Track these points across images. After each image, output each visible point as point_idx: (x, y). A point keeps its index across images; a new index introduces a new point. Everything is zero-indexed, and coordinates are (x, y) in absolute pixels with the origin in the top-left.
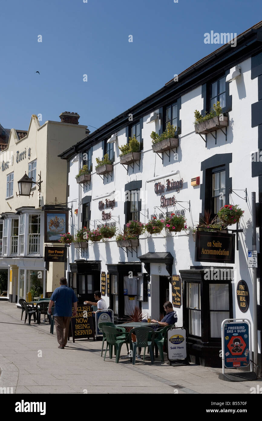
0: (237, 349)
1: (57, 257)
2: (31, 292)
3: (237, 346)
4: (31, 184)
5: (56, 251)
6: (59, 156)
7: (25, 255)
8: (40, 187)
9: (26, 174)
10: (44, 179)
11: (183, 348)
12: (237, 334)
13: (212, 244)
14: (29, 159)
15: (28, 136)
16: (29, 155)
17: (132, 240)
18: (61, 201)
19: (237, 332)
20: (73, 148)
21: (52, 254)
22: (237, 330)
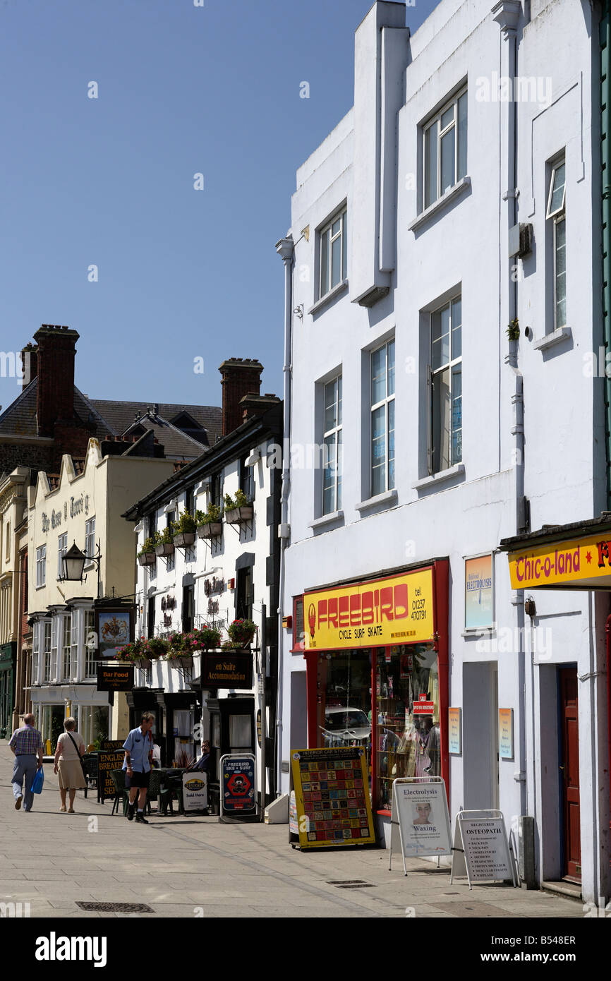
0: (239, 789)
1: (118, 683)
2: (95, 744)
3: (239, 785)
4: (83, 561)
5: (115, 674)
6: (122, 516)
7: (79, 680)
8: (99, 565)
9: (74, 545)
10: (103, 552)
11: (203, 795)
12: (239, 772)
13: (223, 666)
14: (87, 514)
15: (84, 474)
16: (87, 507)
17: (184, 659)
18: (121, 593)
19: (239, 769)
20: (135, 509)
21: (109, 678)
22: (239, 767)
